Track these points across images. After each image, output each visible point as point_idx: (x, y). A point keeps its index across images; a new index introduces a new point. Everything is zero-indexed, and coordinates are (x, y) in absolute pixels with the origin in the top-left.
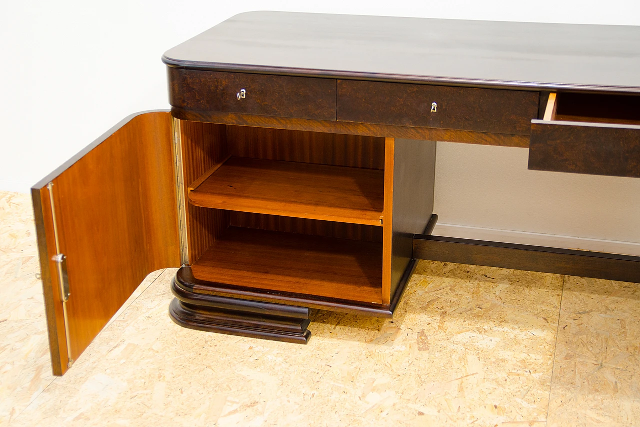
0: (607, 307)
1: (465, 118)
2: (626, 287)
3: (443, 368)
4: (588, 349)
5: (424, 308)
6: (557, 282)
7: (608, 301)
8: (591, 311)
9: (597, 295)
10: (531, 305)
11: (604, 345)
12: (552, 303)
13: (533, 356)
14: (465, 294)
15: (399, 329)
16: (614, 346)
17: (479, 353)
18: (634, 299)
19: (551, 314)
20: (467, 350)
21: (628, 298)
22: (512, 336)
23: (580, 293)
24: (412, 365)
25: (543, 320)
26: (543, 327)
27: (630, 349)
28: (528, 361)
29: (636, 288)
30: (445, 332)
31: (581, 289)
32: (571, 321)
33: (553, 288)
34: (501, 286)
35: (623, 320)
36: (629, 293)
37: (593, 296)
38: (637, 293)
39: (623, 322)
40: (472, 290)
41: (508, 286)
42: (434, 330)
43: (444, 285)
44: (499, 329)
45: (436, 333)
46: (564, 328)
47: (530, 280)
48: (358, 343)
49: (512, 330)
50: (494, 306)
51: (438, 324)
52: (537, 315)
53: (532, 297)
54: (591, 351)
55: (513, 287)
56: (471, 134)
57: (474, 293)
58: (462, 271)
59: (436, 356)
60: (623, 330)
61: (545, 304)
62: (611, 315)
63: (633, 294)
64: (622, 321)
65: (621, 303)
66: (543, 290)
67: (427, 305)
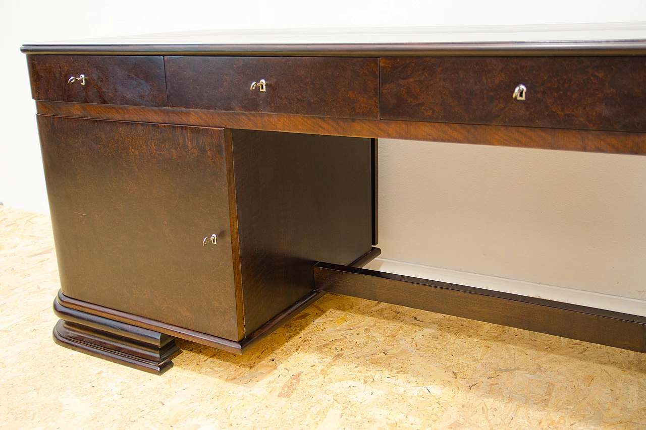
0: (539, 366)
1: (297, 98)
2: (576, 344)
3: (291, 422)
4: (487, 418)
5: (319, 349)
6: (495, 331)
7: (544, 359)
8: (518, 369)
9: (534, 351)
10: (448, 355)
11: (510, 414)
12: (475, 355)
13: (411, 419)
14: (379, 336)
15: (276, 368)
16: (523, 418)
17: (346, 408)
18: (580, 359)
19: (466, 368)
20: (335, 402)
21: (573, 357)
22: (401, 390)
23: (514, 347)
24: (256, 414)
25: (451, 374)
26: (446, 383)
27: (543, 423)
28: (400, 425)
29: (588, 346)
30: (324, 377)
31: (518, 342)
32: (485, 379)
33: (486, 338)
34: (426, 331)
35: (552, 384)
36: (577, 352)
37: (529, 351)
38: (586, 353)
39: (551, 387)
40: (389, 333)
41: (434, 331)
42: (314, 374)
43: (362, 324)
44: (392, 381)
45: (313, 377)
46: (470, 387)
47: (464, 326)
48: (217, 380)
49: (405, 383)
50: (404, 352)
51: (323, 367)
52: (446, 369)
53: (455, 346)
54: (489, 421)
55: (440, 332)
56: (306, 120)
57: (389, 336)
58: (392, 311)
59: (293, 406)
60: (546, 397)
61: (465, 356)
62: (539, 377)
63: (582, 353)
64: (550, 385)
65: (560, 362)
66: (472, 340)
67: (328, 344)
